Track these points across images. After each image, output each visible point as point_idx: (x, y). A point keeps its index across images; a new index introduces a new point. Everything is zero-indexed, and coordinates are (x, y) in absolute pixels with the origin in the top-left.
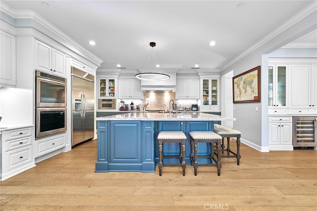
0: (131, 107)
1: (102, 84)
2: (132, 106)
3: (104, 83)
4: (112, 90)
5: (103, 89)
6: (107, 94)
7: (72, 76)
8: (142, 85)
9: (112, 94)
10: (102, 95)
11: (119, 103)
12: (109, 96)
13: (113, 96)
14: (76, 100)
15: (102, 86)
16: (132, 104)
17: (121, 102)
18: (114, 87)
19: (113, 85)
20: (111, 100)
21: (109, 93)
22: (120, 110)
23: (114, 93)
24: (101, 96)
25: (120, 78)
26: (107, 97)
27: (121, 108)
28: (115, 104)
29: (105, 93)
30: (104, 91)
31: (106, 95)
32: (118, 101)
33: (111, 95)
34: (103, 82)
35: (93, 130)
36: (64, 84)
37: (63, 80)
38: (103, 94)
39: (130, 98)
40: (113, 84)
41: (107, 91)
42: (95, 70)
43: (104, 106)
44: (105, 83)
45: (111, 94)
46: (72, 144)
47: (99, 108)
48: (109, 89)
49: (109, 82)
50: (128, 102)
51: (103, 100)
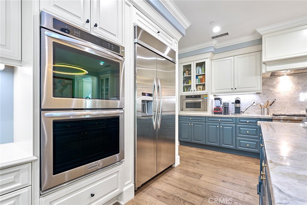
0: (236, 108)
1: (185, 72)
2: (238, 105)
3: (188, 70)
4: (201, 79)
5: (187, 80)
6: (193, 87)
7: (136, 44)
8: (264, 60)
9: (201, 87)
10: (185, 89)
11: (212, 101)
12: (196, 89)
13: (202, 89)
14: (144, 94)
15: (186, 75)
16: (238, 102)
17: (215, 99)
18: (205, 75)
19: (203, 72)
20: (199, 96)
21: (197, 86)
22: (215, 113)
23: (204, 85)
24: (184, 91)
25: (214, 58)
26: (193, 91)
27: (215, 109)
28: (206, 102)
29: (190, 86)
30: (188, 83)
31: (192, 89)
32: (211, 98)
33: (200, 89)
34: (187, 68)
35: (173, 141)
36: (120, 58)
37: (116, 48)
38: (187, 88)
39: (234, 90)
40: (203, 69)
41: (194, 82)
42: (176, 43)
43: (189, 106)
44: (190, 71)
45: (198, 87)
46: (135, 184)
47: (182, 110)
48: (197, 78)
49: (196, 67)
50: (229, 99)
51: (187, 97)
